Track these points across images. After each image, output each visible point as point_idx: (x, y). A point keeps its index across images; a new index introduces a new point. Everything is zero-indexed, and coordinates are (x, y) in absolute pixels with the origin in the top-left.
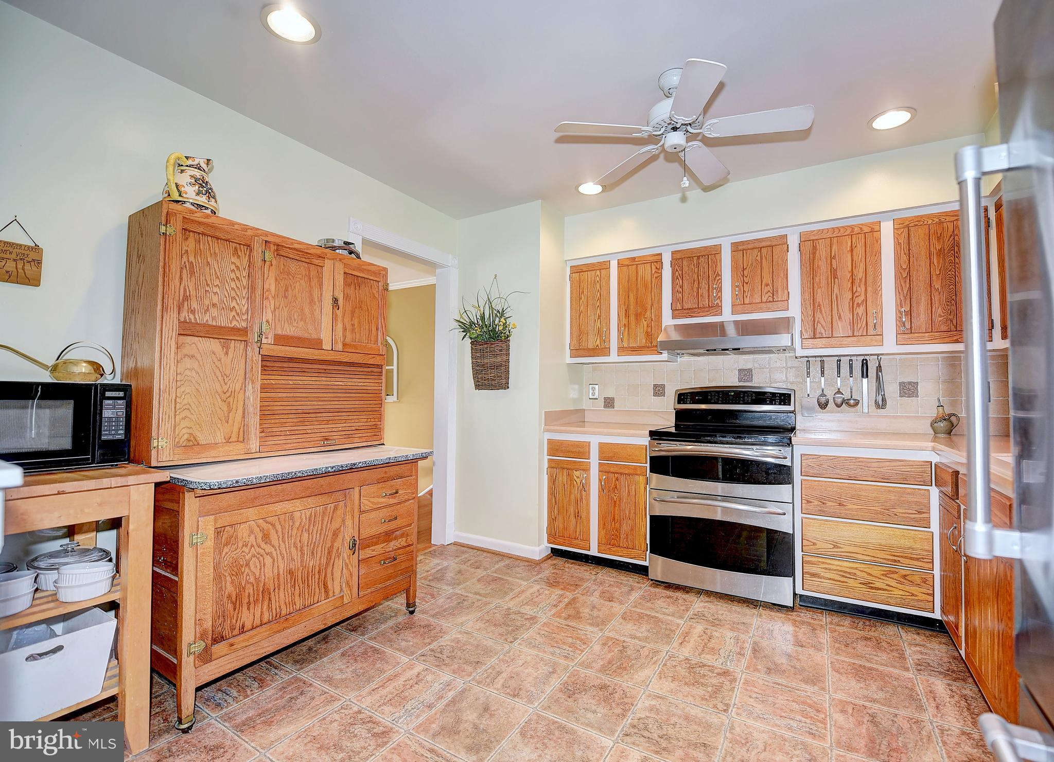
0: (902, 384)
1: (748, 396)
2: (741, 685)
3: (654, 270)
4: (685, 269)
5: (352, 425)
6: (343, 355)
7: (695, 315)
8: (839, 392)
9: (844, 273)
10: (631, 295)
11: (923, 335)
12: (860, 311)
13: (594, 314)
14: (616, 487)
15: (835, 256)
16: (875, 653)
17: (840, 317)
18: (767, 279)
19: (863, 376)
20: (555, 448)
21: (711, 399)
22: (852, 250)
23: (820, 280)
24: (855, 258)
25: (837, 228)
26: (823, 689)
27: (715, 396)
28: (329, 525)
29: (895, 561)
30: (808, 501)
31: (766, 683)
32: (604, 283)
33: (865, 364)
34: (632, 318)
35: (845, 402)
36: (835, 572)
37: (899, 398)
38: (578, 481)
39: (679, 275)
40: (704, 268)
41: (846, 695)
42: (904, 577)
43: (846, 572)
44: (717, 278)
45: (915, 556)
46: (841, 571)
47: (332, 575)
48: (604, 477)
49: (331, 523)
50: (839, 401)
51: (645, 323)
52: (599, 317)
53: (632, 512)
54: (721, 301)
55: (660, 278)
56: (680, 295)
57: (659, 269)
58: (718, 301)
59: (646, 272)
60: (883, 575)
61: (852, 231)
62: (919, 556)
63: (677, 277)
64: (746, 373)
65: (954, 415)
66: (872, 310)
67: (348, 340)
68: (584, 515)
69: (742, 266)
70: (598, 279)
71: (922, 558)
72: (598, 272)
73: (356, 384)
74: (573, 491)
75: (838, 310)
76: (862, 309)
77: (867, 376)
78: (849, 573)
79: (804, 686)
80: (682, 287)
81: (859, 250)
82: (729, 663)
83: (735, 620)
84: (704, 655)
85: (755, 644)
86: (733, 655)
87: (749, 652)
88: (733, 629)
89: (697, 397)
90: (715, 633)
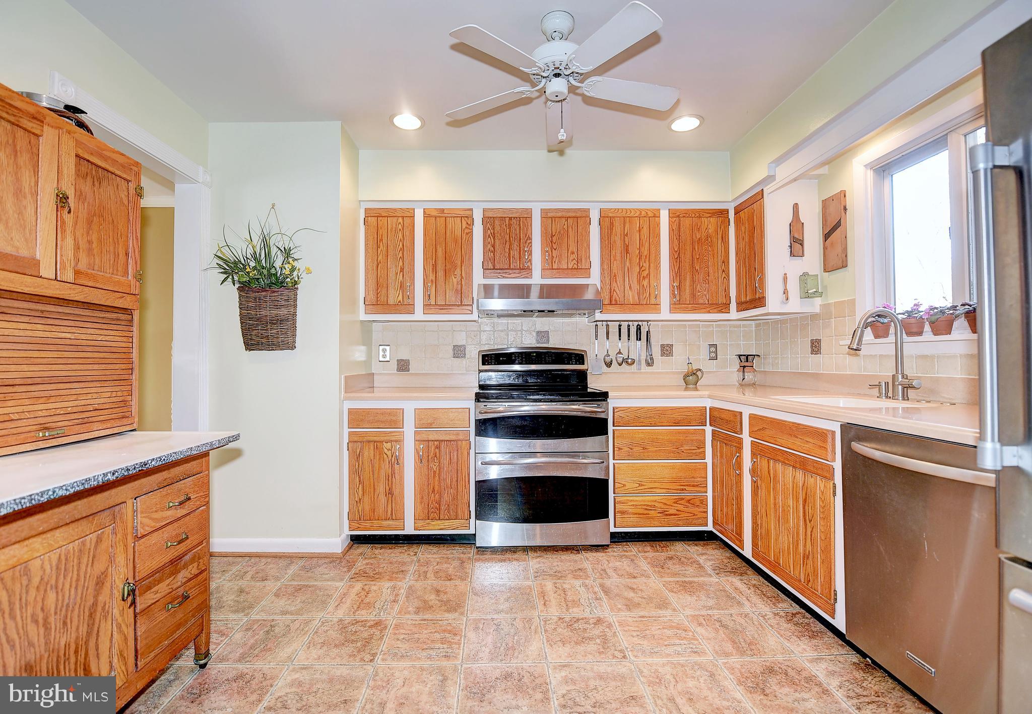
0: (663, 346)
1: (548, 357)
2: (618, 629)
3: (464, 225)
4: (497, 228)
5: (88, 402)
6: (74, 289)
7: (507, 276)
8: (620, 353)
9: (634, 250)
10: (440, 250)
11: (688, 306)
12: (645, 283)
13: (396, 266)
14: (436, 456)
15: (627, 234)
16: (683, 568)
17: (630, 287)
18: (573, 248)
19: (637, 340)
20: (357, 418)
21: (515, 360)
22: (640, 231)
23: (616, 253)
24: (642, 237)
25: (625, 209)
26: (674, 610)
27: (518, 357)
28: (89, 569)
29: (683, 490)
30: (619, 448)
31: (635, 619)
32: (408, 233)
33: (639, 328)
34: (441, 274)
35: (625, 361)
36: (640, 507)
37: (660, 357)
38: (389, 453)
39: (491, 234)
40: (515, 230)
41: (692, 610)
42: (689, 501)
43: (648, 506)
44: (528, 242)
45: (696, 484)
46: (644, 505)
47: (97, 649)
48: (422, 446)
49: (92, 566)
50: (620, 360)
51: (455, 280)
52: (402, 270)
53: (455, 480)
54: (531, 264)
55: (470, 234)
56: (492, 254)
57: (469, 225)
58: (529, 264)
59: (456, 226)
60: (674, 503)
61: (640, 214)
62: (699, 483)
63: (489, 235)
64: (543, 335)
65: (700, 370)
66: (653, 283)
67: (82, 266)
68: (396, 492)
69: (551, 233)
70: (400, 227)
71: (701, 484)
72: (400, 220)
73: (94, 337)
74: (383, 466)
75: (629, 281)
76: (647, 280)
77: (640, 340)
78: (651, 506)
79: (660, 612)
80: (493, 246)
81: (645, 231)
82: (596, 612)
83: (571, 568)
84: (571, 611)
85: (602, 586)
86: (594, 603)
87: (602, 595)
88: (576, 577)
89: (501, 359)
90: (565, 586)
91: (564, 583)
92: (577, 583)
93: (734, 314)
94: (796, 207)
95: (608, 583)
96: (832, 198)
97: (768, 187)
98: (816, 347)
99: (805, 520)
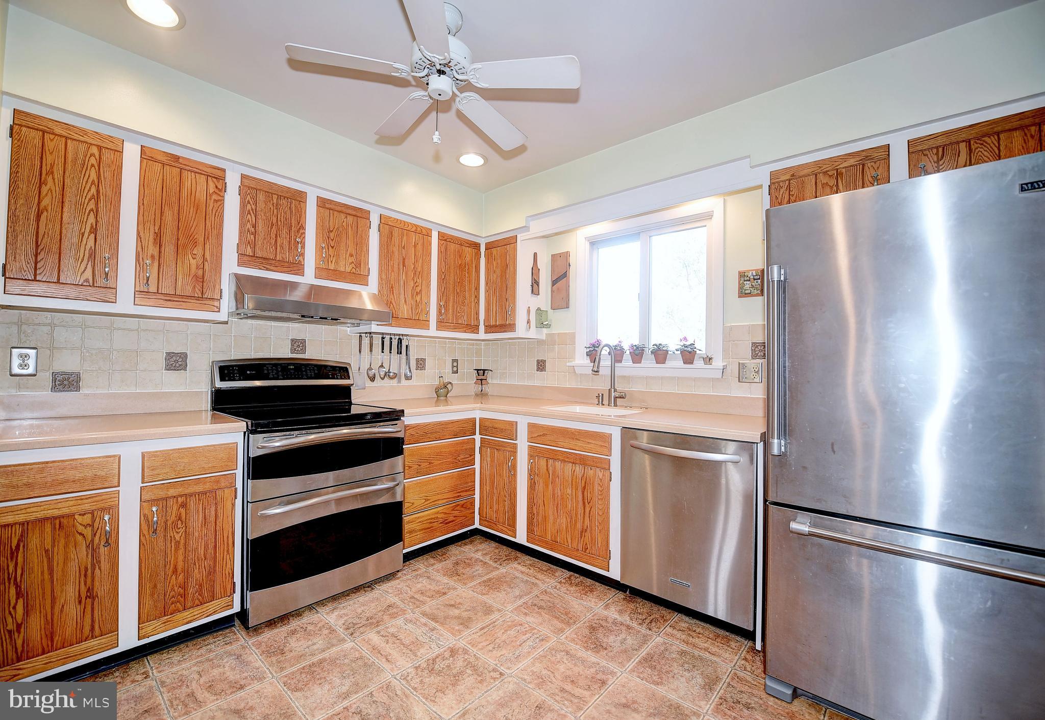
0: (417, 360)
1: (310, 370)
3: (212, 189)
4: (261, 205)
7: (272, 268)
8: (382, 366)
9: (410, 262)
10: (169, 216)
11: (450, 324)
12: (418, 298)
13: (81, 222)
14: (180, 519)
15: (404, 246)
16: (474, 570)
17: (405, 301)
18: (351, 250)
19: (398, 353)
21: (269, 374)
22: (415, 246)
23: (393, 264)
24: (417, 254)
25: (404, 221)
26: (500, 611)
27: (272, 370)
29: (459, 496)
30: (409, 467)
32: (108, 175)
33: (400, 341)
34: (169, 250)
35: (387, 374)
36: (426, 522)
37: (415, 371)
38: (88, 532)
39: (252, 210)
40: (285, 213)
41: (511, 605)
42: (462, 506)
43: (432, 519)
44: (301, 231)
45: (468, 488)
46: (429, 519)
48: (154, 509)
50: (382, 374)
51: (193, 262)
52: (94, 230)
53: (211, 546)
54: (304, 259)
55: (220, 202)
56: (252, 237)
57: (220, 190)
58: (301, 258)
59: (202, 187)
60: (452, 510)
61: (416, 230)
62: (470, 488)
63: (249, 211)
64: (298, 344)
65: (450, 383)
66: (425, 300)
69: (328, 226)
70: (93, 161)
71: (471, 488)
72: (95, 150)
75: (404, 295)
76: (419, 296)
77: (401, 353)
78: (434, 518)
79: (491, 618)
80: (254, 226)
81: (419, 247)
82: (441, 643)
83: (379, 608)
84: (419, 654)
85: (424, 614)
86: (433, 635)
87: (434, 624)
88: (393, 616)
89: (248, 372)
90: (392, 630)
91: (387, 628)
92: (400, 621)
93: (482, 335)
94: (535, 255)
95: (426, 608)
96: (560, 255)
97: (521, 235)
98: (541, 366)
99: (584, 503)
